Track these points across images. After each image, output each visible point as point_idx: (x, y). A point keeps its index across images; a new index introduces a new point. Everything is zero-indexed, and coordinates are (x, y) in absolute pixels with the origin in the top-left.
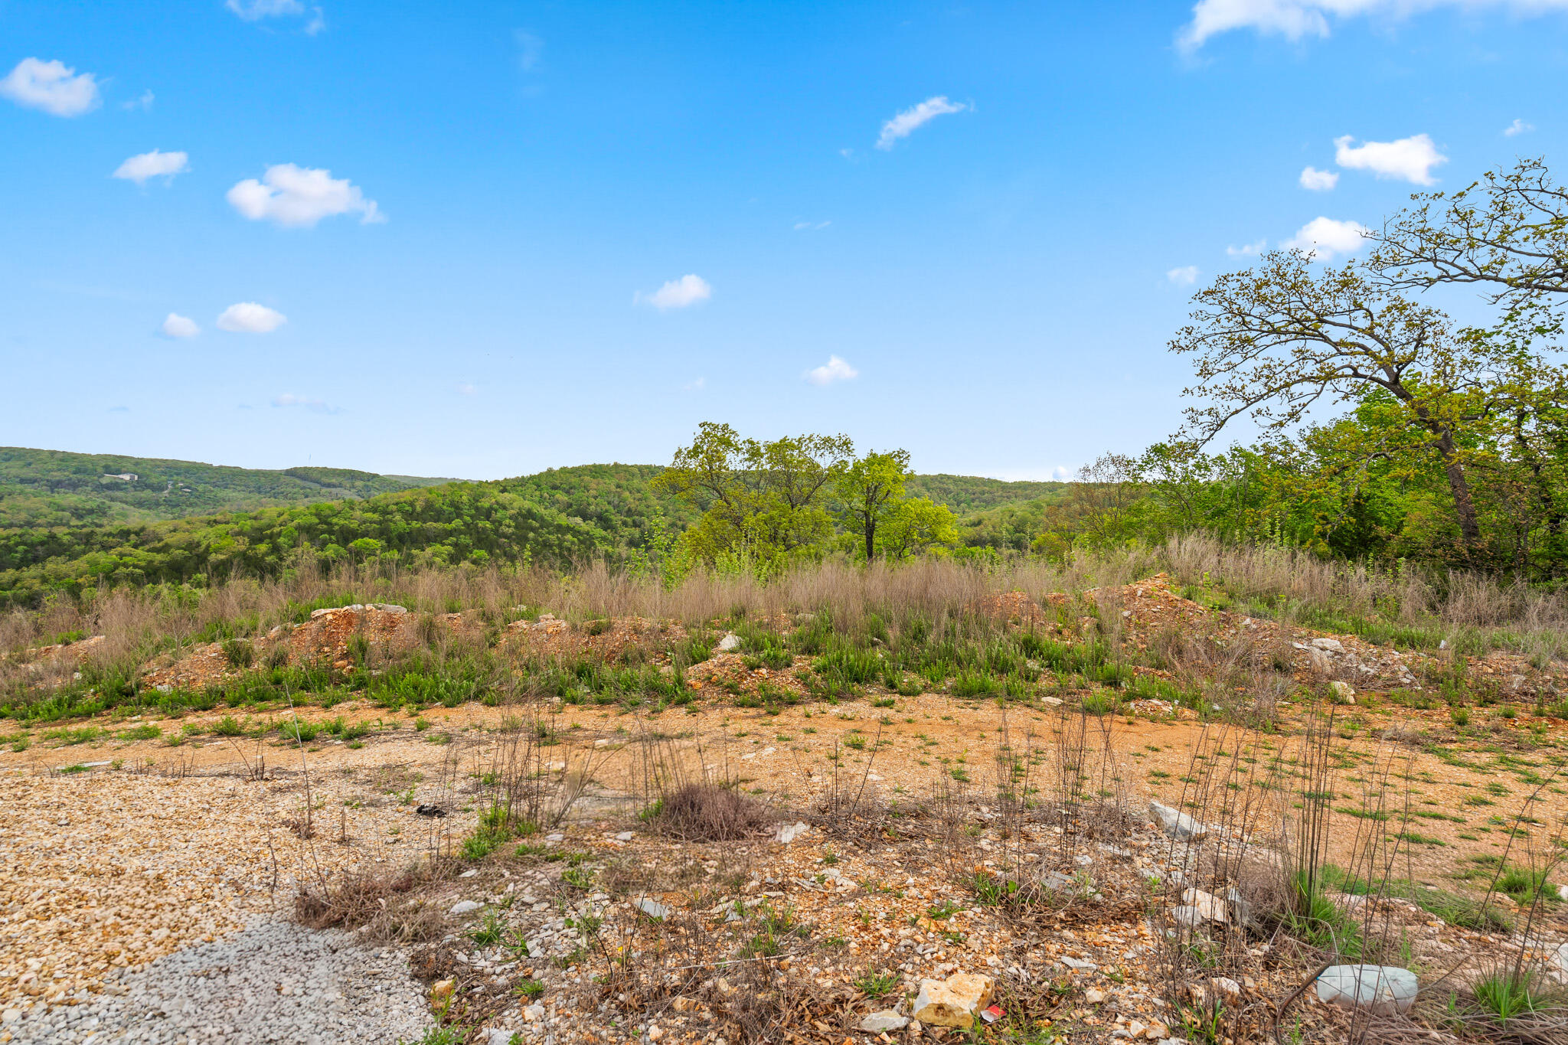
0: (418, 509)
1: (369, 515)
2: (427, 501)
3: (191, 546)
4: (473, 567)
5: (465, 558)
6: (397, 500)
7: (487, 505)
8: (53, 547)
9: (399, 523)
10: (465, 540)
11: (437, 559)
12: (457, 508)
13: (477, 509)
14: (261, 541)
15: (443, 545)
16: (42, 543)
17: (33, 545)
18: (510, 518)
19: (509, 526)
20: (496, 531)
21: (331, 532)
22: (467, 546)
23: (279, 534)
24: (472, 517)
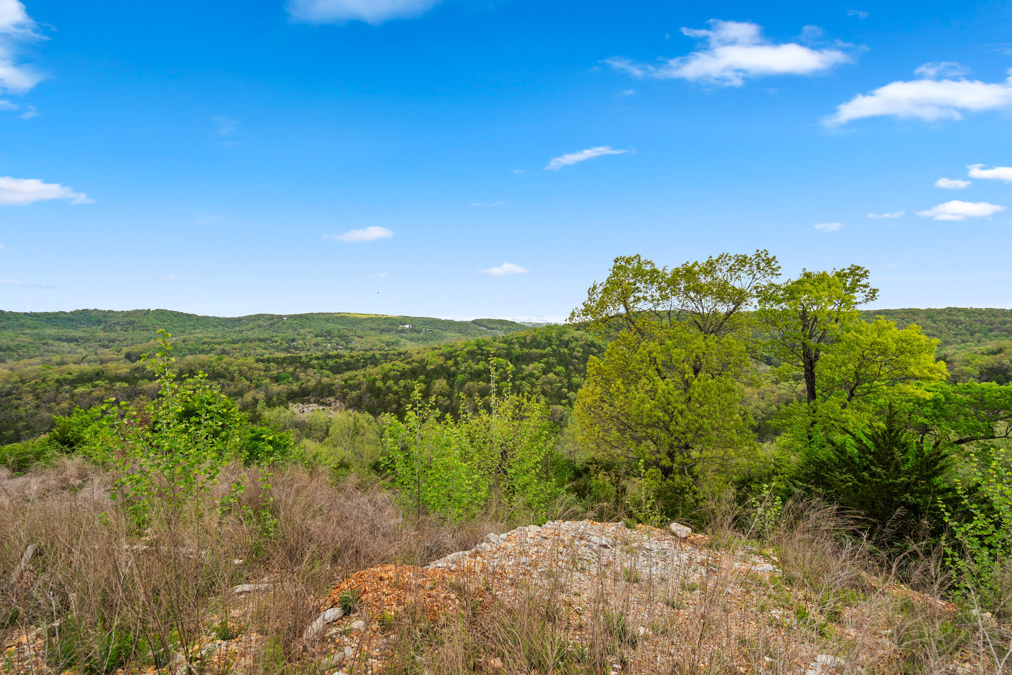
0: (528, 341)
1: (502, 345)
2: (533, 336)
3: (423, 360)
4: (555, 377)
5: (551, 371)
6: (517, 336)
7: (566, 339)
8: (374, 361)
9: (517, 350)
10: (552, 360)
11: (535, 371)
12: (549, 340)
13: (560, 341)
14: (450, 359)
15: (540, 362)
16: (370, 358)
17: (366, 359)
18: (580, 347)
19: (579, 352)
20: (571, 355)
21: (482, 354)
22: (554, 364)
23: (458, 356)
24: (557, 346)
